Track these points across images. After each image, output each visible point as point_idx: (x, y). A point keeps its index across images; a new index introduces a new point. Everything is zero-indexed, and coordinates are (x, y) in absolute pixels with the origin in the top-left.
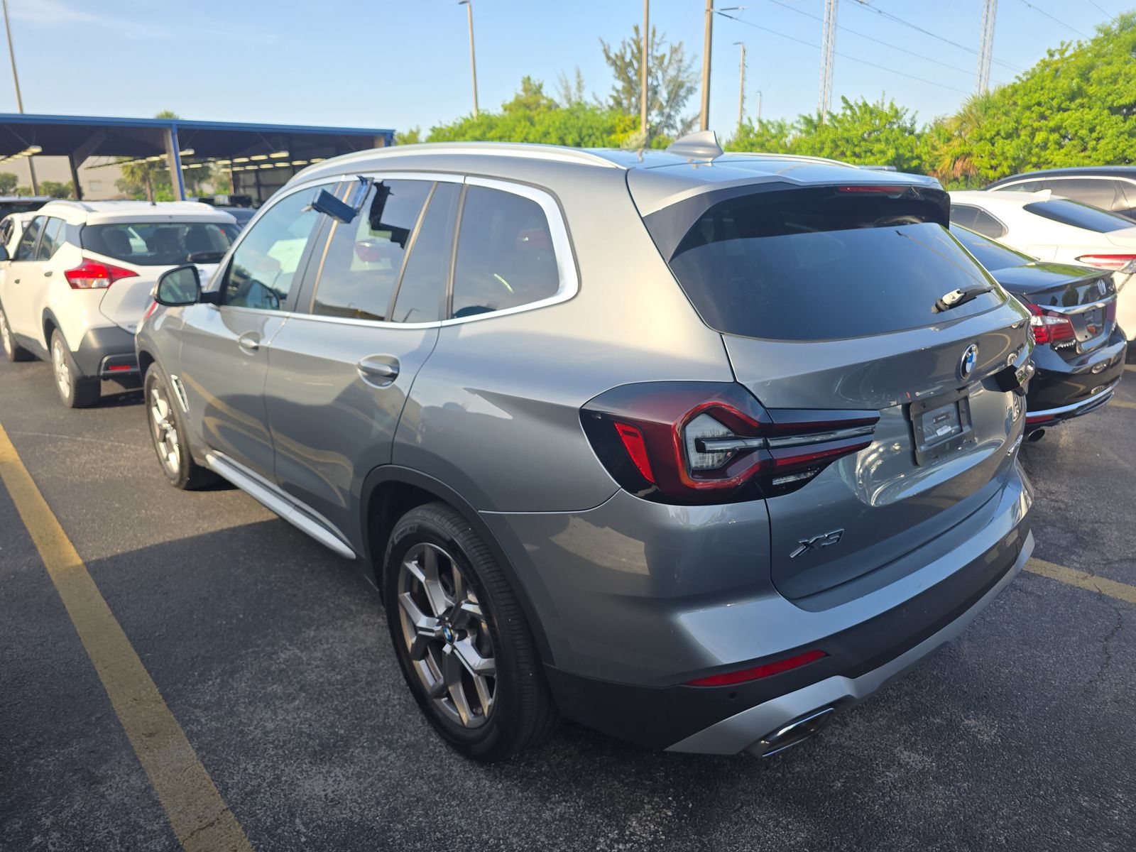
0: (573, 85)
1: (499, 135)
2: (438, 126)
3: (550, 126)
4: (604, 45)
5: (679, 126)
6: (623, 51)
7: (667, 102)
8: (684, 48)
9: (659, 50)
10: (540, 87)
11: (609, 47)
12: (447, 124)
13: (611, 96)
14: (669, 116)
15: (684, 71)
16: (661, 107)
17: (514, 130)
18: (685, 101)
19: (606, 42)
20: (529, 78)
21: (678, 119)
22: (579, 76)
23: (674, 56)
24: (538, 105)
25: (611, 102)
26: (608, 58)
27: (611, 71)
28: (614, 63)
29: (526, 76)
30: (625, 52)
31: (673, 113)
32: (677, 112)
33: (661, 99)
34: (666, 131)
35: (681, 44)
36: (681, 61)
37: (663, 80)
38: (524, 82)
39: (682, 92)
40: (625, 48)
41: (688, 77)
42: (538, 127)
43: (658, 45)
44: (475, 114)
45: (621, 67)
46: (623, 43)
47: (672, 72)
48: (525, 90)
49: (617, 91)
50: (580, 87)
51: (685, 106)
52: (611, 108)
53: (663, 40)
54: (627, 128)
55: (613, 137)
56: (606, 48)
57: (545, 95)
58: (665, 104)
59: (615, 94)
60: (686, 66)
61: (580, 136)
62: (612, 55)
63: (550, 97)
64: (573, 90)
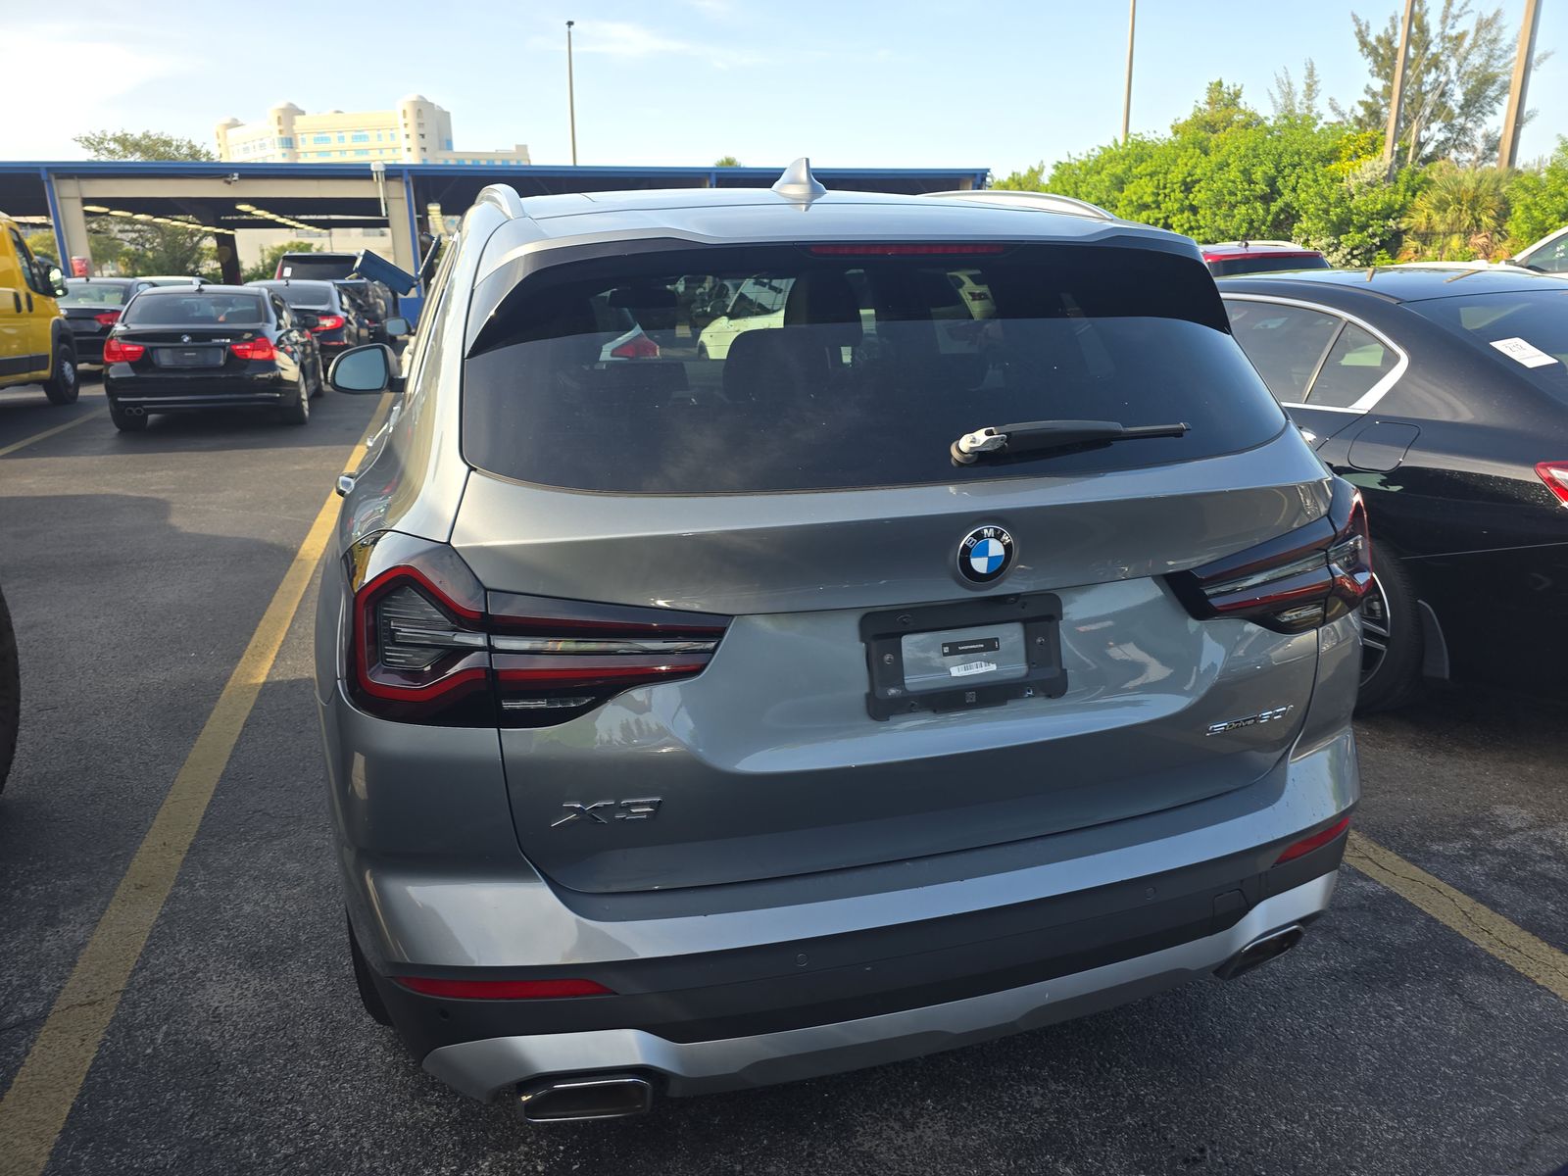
0: (1300, 87)
1: (1149, 170)
2: (1065, 160)
3: (1230, 153)
4: (1359, 24)
5: (1480, 145)
6: (1391, 32)
7: (1461, 108)
8: (1503, 21)
9: (1457, 24)
10: (1237, 95)
11: (1368, 27)
12: (1078, 157)
13: (1361, 103)
14: (1463, 130)
15: (1500, 56)
16: (1451, 115)
17: (1175, 161)
18: (1496, 105)
19: (1363, 21)
20: (1220, 84)
21: (1479, 133)
22: (1311, 74)
23: (1483, 34)
24: (1230, 124)
25: (1361, 112)
26: (1364, 43)
27: (1368, 63)
28: (1374, 52)
29: (1216, 80)
30: (1395, 34)
31: (1470, 125)
32: (1478, 123)
33: (1451, 104)
34: (1453, 154)
35: (1497, 14)
36: (1495, 41)
37: (1458, 72)
38: (1210, 90)
39: (1492, 92)
40: (1394, 27)
41: (1506, 65)
42: (1213, 158)
43: (1457, 17)
44: (1121, 142)
45: (1382, 56)
46: (1393, 19)
47: (1476, 60)
48: (1211, 102)
49: (1374, 95)
50: (1311, 90)
51: (1494, 113)
52: (1359, 121)
53: (1466, 9)
54: (1360, 152)
55: (1333, 166)
56: (1363, 28)
57: (1242, 107)
58: (1457, 111)
59: (1370, 100)
60: (1505, 48)
61: (1276, 167)
62: (1372, 39)
63: (1250, 109)
64: (1300, 97)
